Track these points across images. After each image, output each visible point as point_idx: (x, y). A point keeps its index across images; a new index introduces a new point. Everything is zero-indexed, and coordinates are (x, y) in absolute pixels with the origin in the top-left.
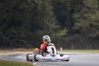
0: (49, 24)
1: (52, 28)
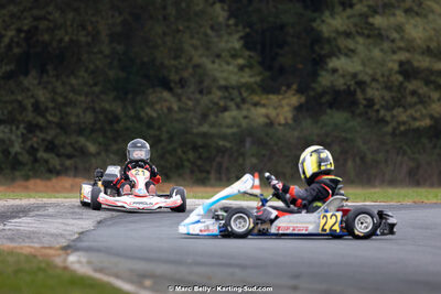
1: (222, 83)
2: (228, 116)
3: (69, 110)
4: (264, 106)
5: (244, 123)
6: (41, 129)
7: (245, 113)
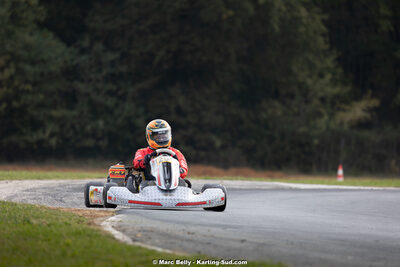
0: (309, 82)
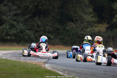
1: (87, 21)
2: (88, 30)
3: (46, 27)
4: (98, 27)
5: (93, 31)
6: (39, 32)
7: (93, 29)
